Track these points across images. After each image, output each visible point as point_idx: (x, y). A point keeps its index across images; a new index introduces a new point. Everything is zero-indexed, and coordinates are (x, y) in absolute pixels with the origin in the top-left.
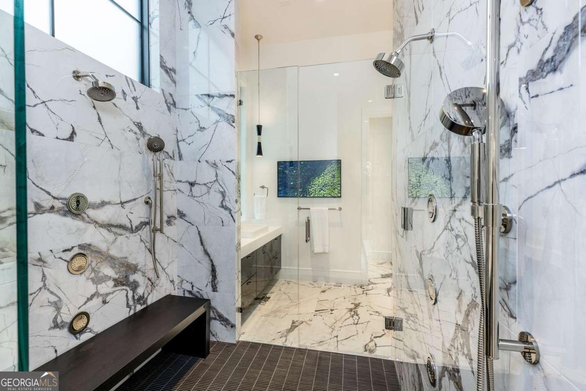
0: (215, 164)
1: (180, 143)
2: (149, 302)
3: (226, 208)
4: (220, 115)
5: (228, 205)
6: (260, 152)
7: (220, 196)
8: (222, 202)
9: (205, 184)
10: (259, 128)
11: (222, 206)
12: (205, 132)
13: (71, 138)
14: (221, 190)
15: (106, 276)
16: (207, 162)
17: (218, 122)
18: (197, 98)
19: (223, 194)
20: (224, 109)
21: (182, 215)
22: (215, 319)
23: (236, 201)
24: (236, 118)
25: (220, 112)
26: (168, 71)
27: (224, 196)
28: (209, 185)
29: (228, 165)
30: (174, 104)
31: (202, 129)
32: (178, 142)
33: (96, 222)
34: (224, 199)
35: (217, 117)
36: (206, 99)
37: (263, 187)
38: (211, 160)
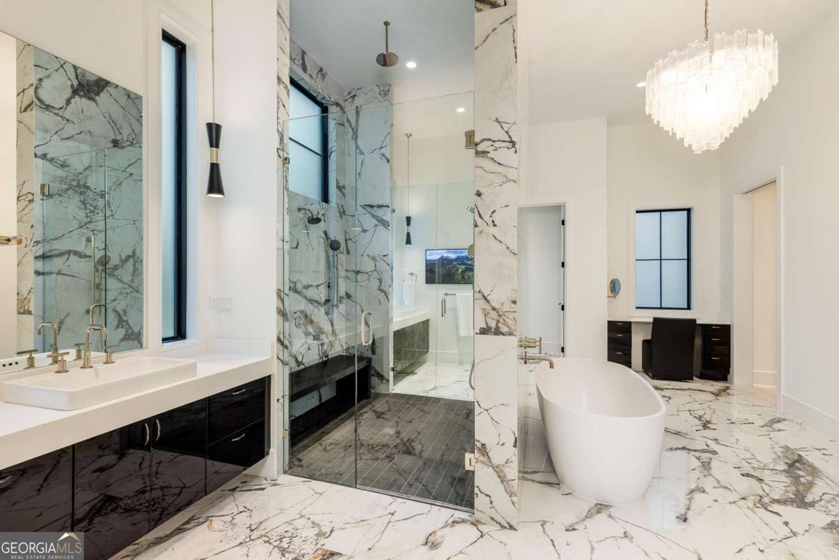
0: (374, 258)
1: (348, 242)
2: (330, 357)
3: (383, 291)
4: (378, 221)
5: (384, 289)
6: (408, 241)
7: (378, 281)
8: (379, 287)
9: (367, 273)
10: (408, 219)
11: (380, 290)
12: (367, 233)
13: (297, 248)
14: (379, 277)
15: (310, 332)
16: (368, 256)
17: (376, 225)
18: (361, 208)
19: (380, 280)
20: (381, 216)
21: (348, 296)
22: (374, 375)
23: (390, 286)
24: (390, 223)
25: (379, 219)
26: (340, 188)
27: (381, 282)
28: (370, 274)
29: (384, 258)
30: (344, 212)
31: (364, 231)
32: (346, 240)
33: (306, 297)
34: (381, 284)
35: (376, 223)
36: (369, 209)
37: (412, 274)
38: (372, 255)
